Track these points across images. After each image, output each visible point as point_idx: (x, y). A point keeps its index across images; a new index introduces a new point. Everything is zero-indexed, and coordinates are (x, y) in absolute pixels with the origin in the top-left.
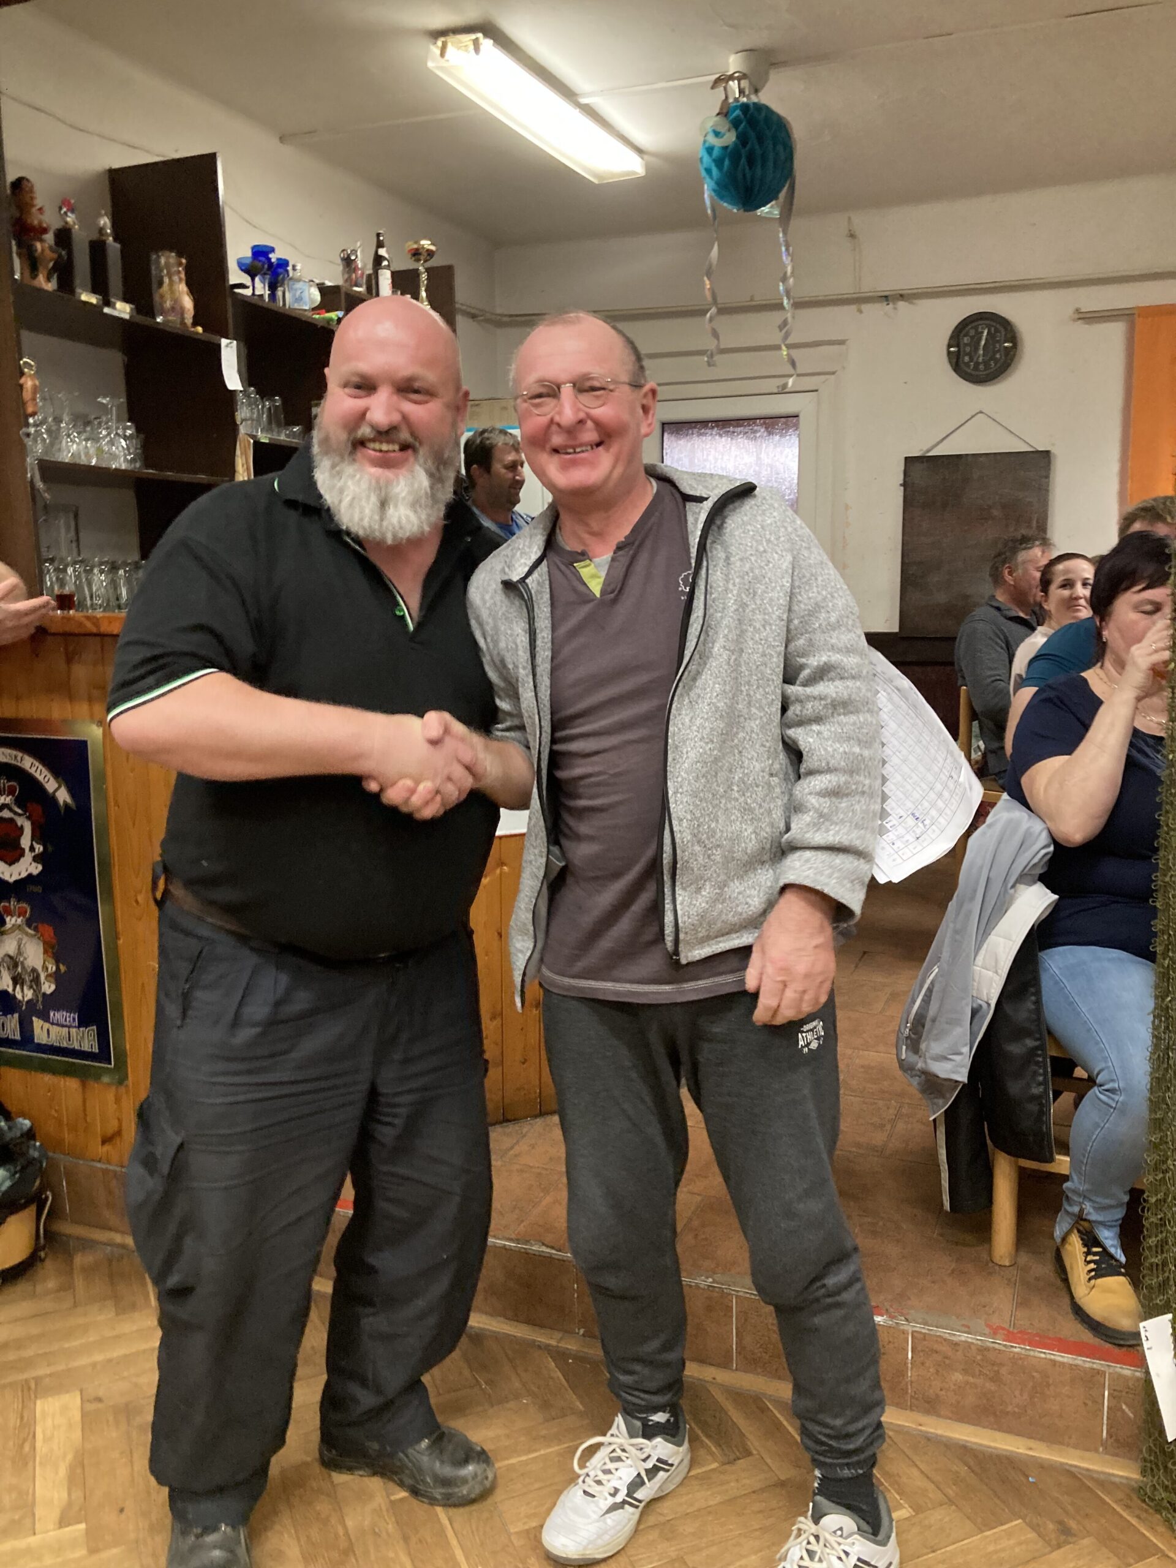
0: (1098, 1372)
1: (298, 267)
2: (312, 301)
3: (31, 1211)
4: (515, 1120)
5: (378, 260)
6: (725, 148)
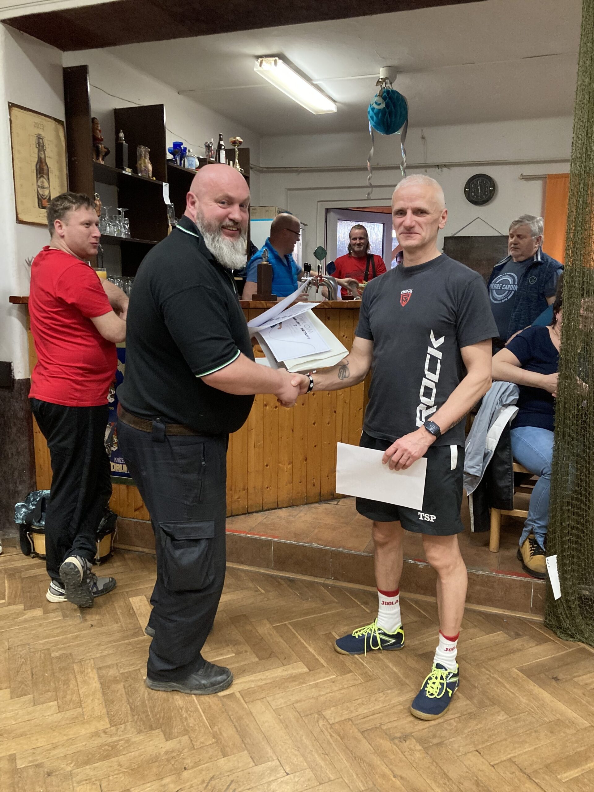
0: (529, 582)
1: (191, 151)
2: (196, 165)
3: (109, 535)
4: (297, 506)
5: (220, 146)
6: (380, 109)
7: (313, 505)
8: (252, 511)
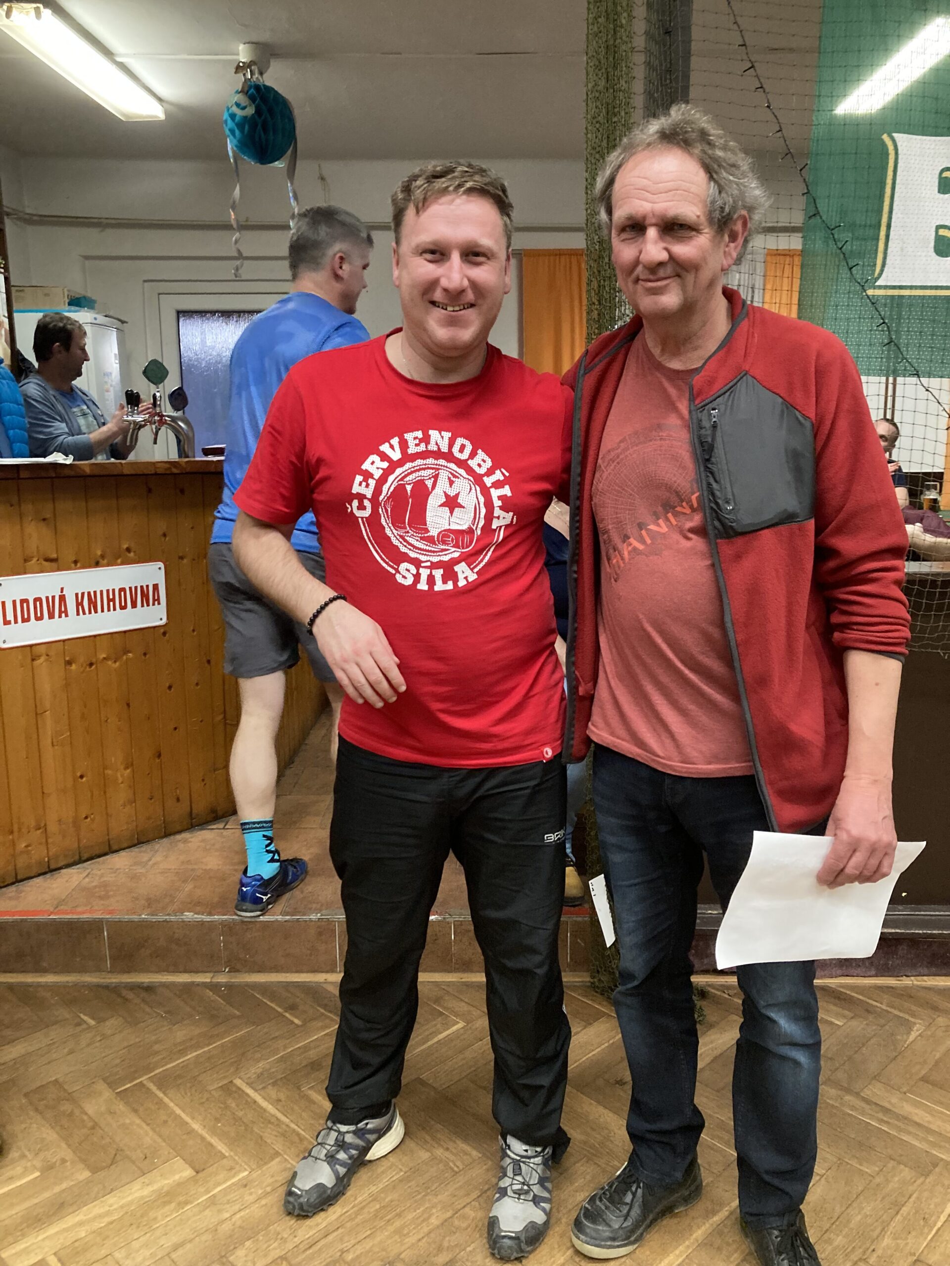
6: (245, 118)
7: (178, 837)
8: (60, 865)
